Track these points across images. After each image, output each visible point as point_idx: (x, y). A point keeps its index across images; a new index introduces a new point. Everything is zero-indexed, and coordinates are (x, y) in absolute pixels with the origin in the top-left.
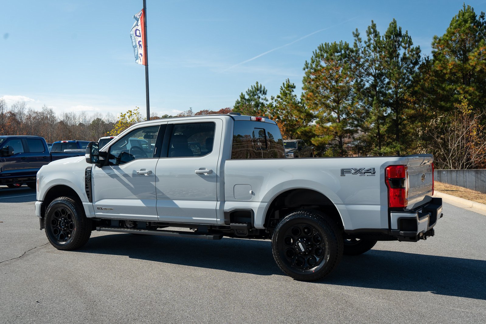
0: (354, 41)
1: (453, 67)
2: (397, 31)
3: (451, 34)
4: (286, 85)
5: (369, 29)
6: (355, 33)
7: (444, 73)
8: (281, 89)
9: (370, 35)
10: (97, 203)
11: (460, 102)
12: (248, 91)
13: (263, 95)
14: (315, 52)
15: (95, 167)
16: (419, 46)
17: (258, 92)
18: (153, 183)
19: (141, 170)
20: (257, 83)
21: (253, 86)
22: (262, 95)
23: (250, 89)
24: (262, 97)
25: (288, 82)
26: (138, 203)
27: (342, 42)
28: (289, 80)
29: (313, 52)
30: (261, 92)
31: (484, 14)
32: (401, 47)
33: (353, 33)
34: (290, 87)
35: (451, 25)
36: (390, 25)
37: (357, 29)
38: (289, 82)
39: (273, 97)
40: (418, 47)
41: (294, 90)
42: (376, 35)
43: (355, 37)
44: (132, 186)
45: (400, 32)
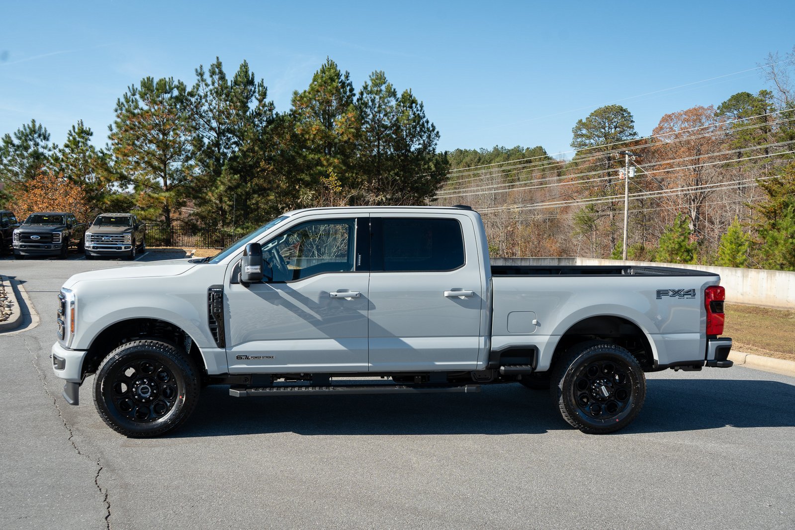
0: (197, 82)
1: (317, 133)
2: (249, 77)
3: (314, 91)
4: (78, 129)
5: (213, 68)
6: (199, 71)
7: (305, 138)
8: (69, 134)
9: (214, 76)
10: (235, 349)
11: (327, 176)
12: (17, 132)
13: (44, 141)
14: (131, 88)
15: (230, 286)
16: (273, 102)
17: (36, 136)
18: (364, 312)
19: (339, 291)
20: (34, 121)
21: (26, 125)
22: (42, 141)
23: (22, 129)
24: (42, 143)
25: (80, 125)
26: (332, 344)
27: (172, 79)
28: (82, 122)
29: (129, 87)
30: (40, 136)
31: (349, 74)
32: (253, 98)
33: (196, 70)
34: (85, 133)
35: (315, 80)
36: (241, 68)
37: (201, 66)
38: (82, 125)
39: (56, 145)
40: (271, 102)
41: (90, 137)
42: (222, 77)
43: (198, 75)
44: (318, 317)
45: (253, 79)
